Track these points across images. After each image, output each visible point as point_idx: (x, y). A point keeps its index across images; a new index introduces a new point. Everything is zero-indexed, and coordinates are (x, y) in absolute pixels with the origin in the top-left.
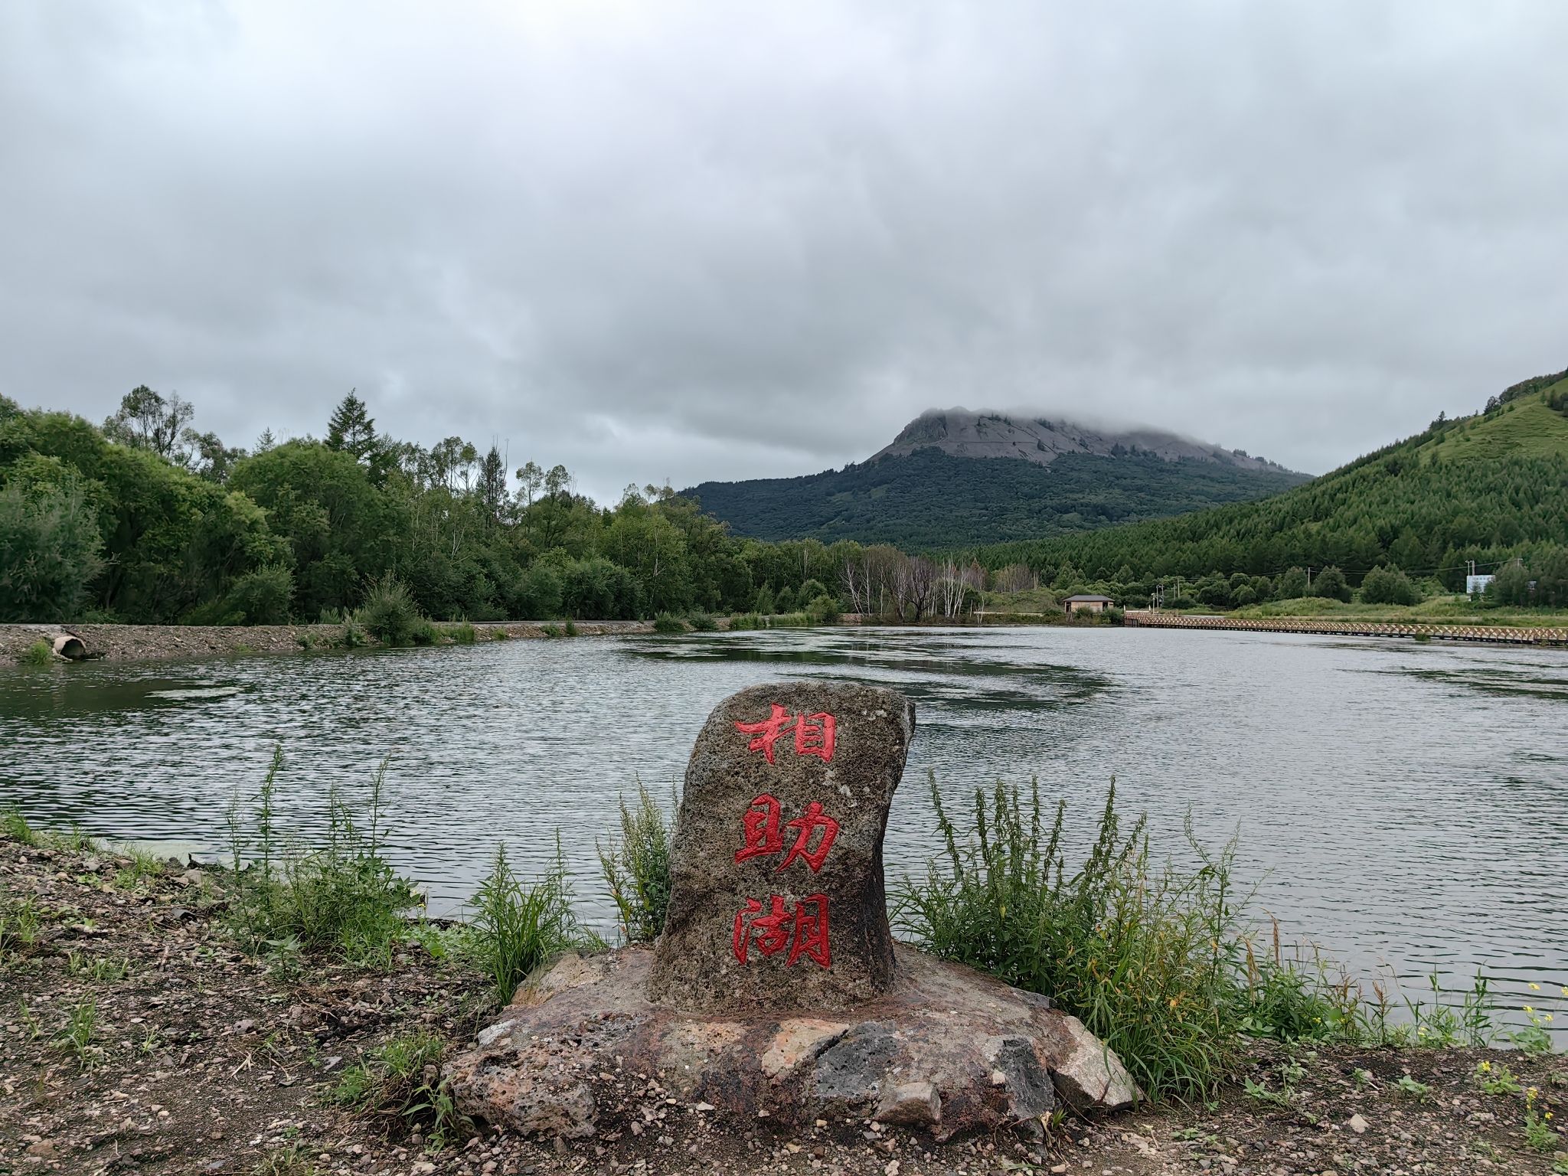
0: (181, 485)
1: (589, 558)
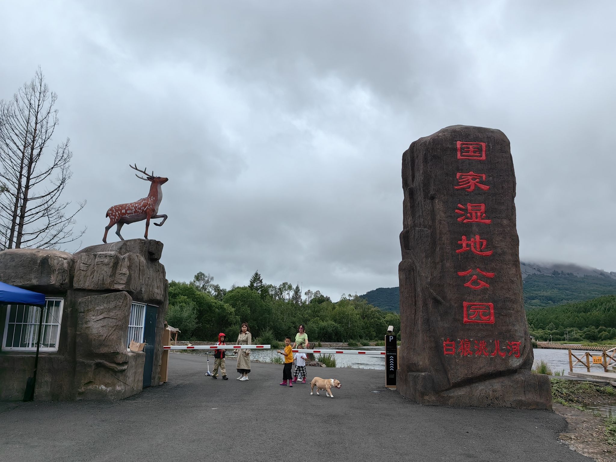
0: (213, 302)
1: (327, 321)
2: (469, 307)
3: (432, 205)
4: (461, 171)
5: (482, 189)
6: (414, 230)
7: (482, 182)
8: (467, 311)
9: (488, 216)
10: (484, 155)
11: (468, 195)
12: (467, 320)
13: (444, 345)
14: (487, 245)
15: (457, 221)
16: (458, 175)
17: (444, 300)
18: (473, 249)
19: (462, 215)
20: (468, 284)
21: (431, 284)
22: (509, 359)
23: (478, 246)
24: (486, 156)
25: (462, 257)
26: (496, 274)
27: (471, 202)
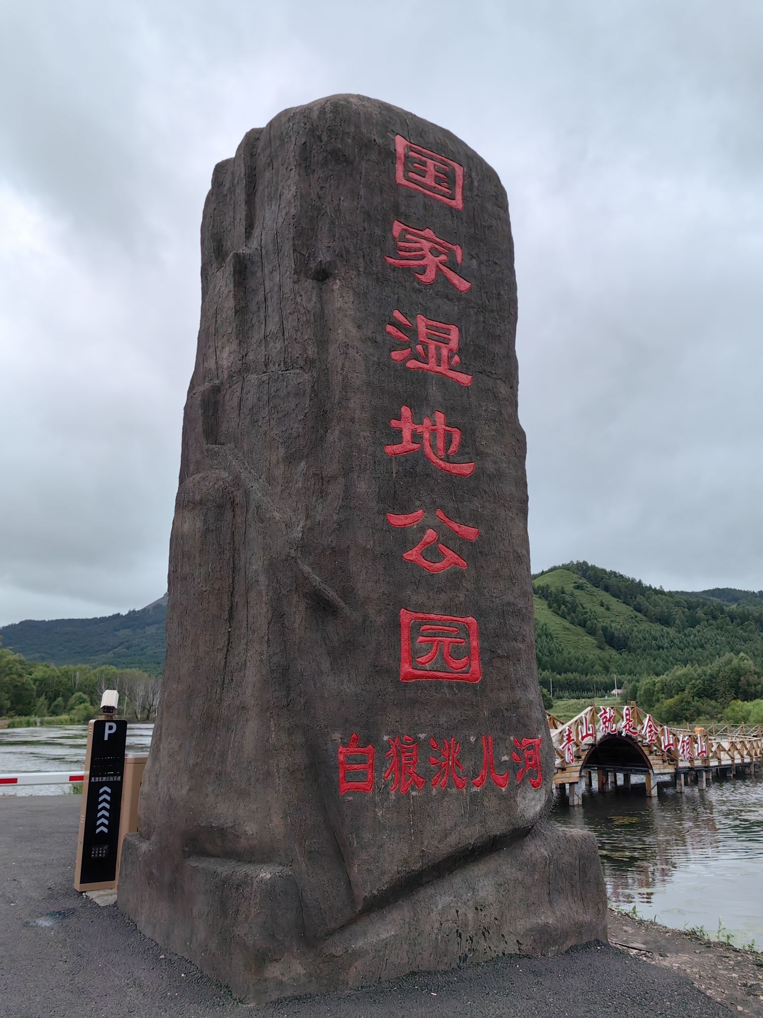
2: (415, 629)
3: (320, 297)
4: (405, 218)
5: (454, 285)
6: (240, 384)
7: (453, 266)
8: (412, 639)
9: (465, 363)
10: (459, 197)
11: (420, 291)
12: (410, 670)
13: (341, 757)
14: (462, 445)
15: (389, 357)
16: (397, 227)
17: (344, 602)
18: (428, 449)
19: (403, 346)
20: (412, 555)
21: (304, 546)
22: (516, 794)
23: (440, 444)
24: (464, 199)
25: (401, 468)
26: (482, 532)
27: (425, 312)
